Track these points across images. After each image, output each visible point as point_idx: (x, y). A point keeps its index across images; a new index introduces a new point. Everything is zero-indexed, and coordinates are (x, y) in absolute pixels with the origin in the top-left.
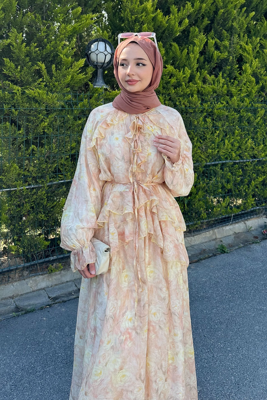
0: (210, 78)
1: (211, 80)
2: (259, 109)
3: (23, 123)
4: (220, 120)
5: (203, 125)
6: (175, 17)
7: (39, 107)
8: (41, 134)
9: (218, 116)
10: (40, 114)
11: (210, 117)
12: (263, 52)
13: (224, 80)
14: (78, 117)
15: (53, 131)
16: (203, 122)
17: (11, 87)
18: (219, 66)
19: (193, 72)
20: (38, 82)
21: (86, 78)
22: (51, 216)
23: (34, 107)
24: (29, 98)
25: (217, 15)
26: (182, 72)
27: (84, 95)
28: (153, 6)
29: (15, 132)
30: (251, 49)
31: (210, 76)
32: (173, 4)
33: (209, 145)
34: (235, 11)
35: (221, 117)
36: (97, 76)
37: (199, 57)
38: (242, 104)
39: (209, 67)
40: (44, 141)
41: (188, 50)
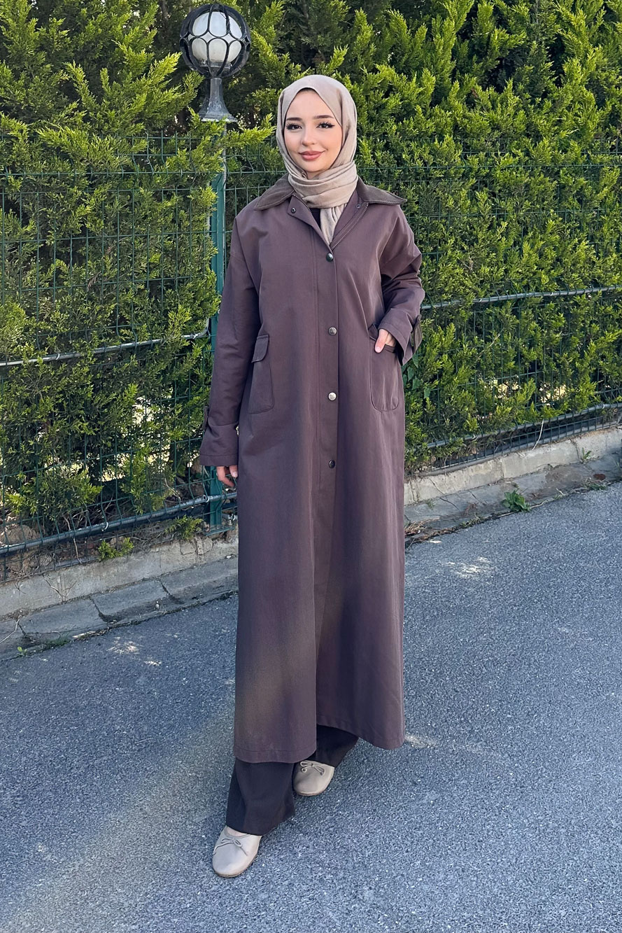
0: (485, 95)
1: (486, 98)
2: (606, 169)
3: (33, 208)
4: (510, 195)
5: (469, 207)
7: (71, 168)
8: (78, 233)
9: (504, 187)
10: (73, 187)
11: (484, 189)
12: (615, 28)
13: (517, 98)
14: (165, 192)
15: (106, 225)
16: (469, 202)
18: (506, 65)
19: (442, 79)
21: (183, 98)
22: (103, 427)
26: (415, 79)
27: (179, 140)
29: (15, 230)
30: (583, 23)
31: (484, 89)
33: (484, 255)
35: (513, 187)
36: (209, 93)
37: (457, 44)
38: (563, 157)
39: (482, 68)
40: (85, 250)
41: (429, 27)
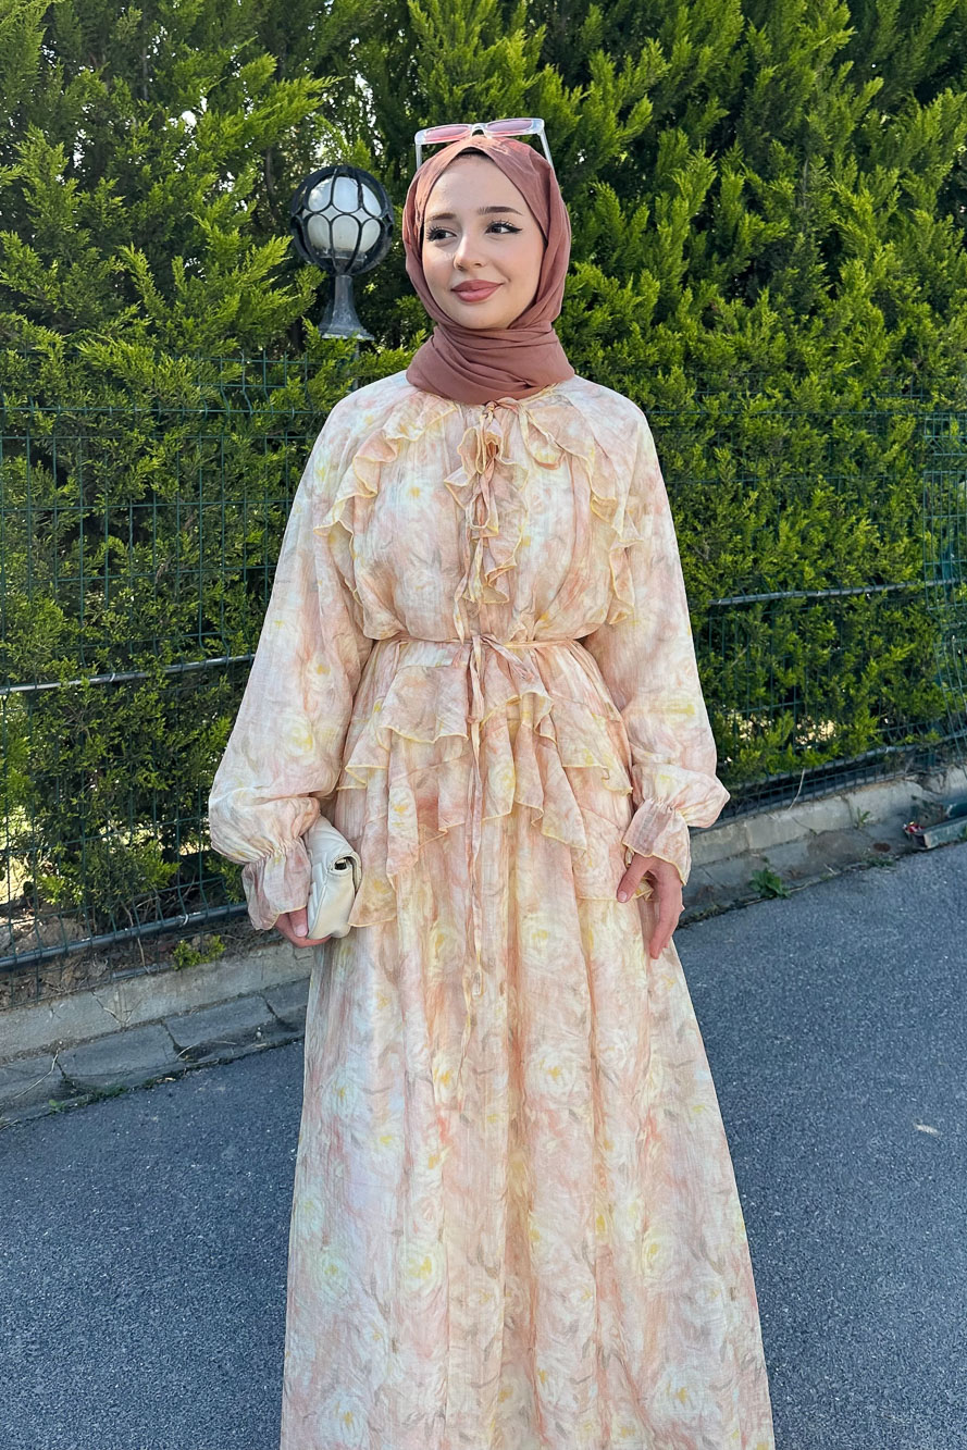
0: (729, 310)
1: (730, 315)
2: (897, 418)
3: (73, 461)
4: (763, 453)
5: (705, 470)
6: (606, 91)
7: (129, 402)
8: (140, 497)
9: (754, 441)
10: (132, 430)
11: (727, 444)
12: (912, 219)
13: (775, 315)
14: (270, 441)
15: (182, 487)
16: (705, 462)
17: (29, 334)
18: (759, 270)
19: (669, 286)
20: (124, 317)
21: (295, 303)
23: (112, 402)
24: (94, 373)
25: (751, 88)
26: (630, 285)
27: (290, 365)
28: (527, 52)
29: (46, 492)
30: (869, 208)
31: (728, 302)
32: (599, 46)
33: (724, 537)
34: (815, 74)
35: (767, 442)
36: (333, 297)
37: (691, 237)
38: (837, 399)
39: (725, 271)
40: (153, 523)
41: (652, 209)
